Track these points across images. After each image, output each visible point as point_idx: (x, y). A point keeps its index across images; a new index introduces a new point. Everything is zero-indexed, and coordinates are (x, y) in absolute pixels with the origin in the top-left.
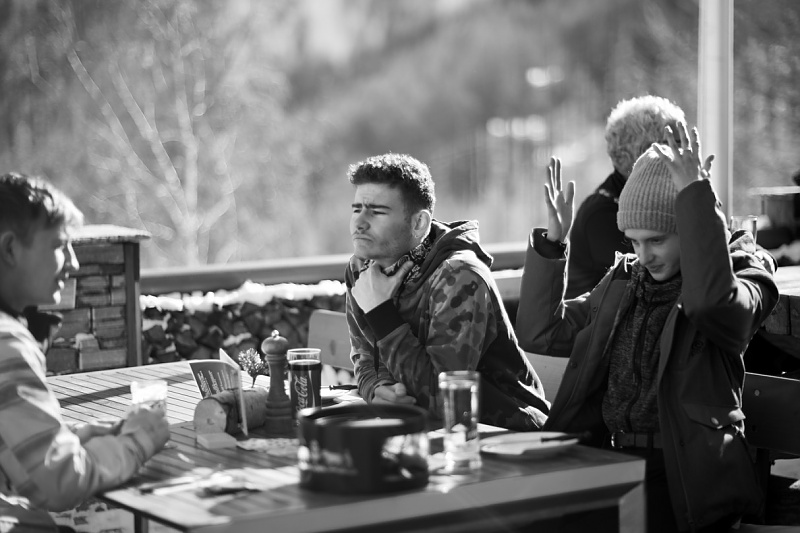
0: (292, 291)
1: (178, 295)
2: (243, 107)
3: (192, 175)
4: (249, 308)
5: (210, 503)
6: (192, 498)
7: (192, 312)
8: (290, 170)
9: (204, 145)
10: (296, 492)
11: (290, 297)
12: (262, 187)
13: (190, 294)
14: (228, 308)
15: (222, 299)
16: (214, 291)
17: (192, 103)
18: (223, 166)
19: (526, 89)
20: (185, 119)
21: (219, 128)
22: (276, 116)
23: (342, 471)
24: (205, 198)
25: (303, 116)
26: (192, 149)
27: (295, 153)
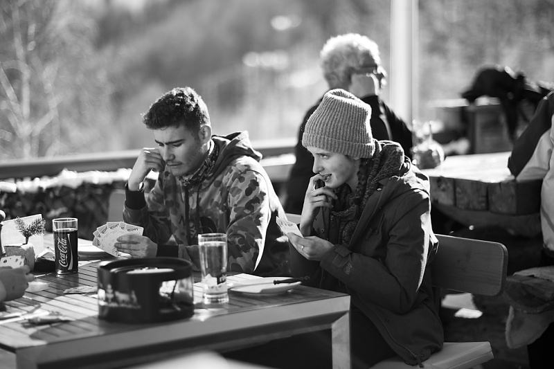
0: (97, 177)
1: (13, 181)
2: (64, 44)
3: (26, 93)
4: (65, 189)
5: (32, 331)
6: (19, 327)
7: (23, 192)
8: (99, 90)
9: (34, 72)
10: (96, 322)
11: (96, 181)
12: (77, 102)
13: (22, 179)
14: (50, 189)
15: (45, 183)
16: (40, 177)
17: (26, 40)
18: (49, 86)
19: (273, 32)
20: (20, 52)
21: (46, 59)
22: (88, 50)
23: (130, 306)
24: (37, 110)
25: (108, 51)
26: (26, 74)
27: (102, 77)
